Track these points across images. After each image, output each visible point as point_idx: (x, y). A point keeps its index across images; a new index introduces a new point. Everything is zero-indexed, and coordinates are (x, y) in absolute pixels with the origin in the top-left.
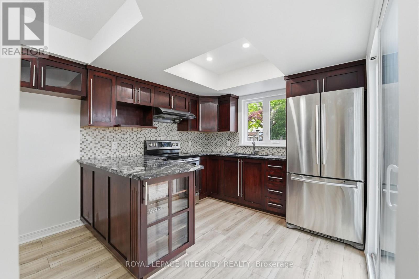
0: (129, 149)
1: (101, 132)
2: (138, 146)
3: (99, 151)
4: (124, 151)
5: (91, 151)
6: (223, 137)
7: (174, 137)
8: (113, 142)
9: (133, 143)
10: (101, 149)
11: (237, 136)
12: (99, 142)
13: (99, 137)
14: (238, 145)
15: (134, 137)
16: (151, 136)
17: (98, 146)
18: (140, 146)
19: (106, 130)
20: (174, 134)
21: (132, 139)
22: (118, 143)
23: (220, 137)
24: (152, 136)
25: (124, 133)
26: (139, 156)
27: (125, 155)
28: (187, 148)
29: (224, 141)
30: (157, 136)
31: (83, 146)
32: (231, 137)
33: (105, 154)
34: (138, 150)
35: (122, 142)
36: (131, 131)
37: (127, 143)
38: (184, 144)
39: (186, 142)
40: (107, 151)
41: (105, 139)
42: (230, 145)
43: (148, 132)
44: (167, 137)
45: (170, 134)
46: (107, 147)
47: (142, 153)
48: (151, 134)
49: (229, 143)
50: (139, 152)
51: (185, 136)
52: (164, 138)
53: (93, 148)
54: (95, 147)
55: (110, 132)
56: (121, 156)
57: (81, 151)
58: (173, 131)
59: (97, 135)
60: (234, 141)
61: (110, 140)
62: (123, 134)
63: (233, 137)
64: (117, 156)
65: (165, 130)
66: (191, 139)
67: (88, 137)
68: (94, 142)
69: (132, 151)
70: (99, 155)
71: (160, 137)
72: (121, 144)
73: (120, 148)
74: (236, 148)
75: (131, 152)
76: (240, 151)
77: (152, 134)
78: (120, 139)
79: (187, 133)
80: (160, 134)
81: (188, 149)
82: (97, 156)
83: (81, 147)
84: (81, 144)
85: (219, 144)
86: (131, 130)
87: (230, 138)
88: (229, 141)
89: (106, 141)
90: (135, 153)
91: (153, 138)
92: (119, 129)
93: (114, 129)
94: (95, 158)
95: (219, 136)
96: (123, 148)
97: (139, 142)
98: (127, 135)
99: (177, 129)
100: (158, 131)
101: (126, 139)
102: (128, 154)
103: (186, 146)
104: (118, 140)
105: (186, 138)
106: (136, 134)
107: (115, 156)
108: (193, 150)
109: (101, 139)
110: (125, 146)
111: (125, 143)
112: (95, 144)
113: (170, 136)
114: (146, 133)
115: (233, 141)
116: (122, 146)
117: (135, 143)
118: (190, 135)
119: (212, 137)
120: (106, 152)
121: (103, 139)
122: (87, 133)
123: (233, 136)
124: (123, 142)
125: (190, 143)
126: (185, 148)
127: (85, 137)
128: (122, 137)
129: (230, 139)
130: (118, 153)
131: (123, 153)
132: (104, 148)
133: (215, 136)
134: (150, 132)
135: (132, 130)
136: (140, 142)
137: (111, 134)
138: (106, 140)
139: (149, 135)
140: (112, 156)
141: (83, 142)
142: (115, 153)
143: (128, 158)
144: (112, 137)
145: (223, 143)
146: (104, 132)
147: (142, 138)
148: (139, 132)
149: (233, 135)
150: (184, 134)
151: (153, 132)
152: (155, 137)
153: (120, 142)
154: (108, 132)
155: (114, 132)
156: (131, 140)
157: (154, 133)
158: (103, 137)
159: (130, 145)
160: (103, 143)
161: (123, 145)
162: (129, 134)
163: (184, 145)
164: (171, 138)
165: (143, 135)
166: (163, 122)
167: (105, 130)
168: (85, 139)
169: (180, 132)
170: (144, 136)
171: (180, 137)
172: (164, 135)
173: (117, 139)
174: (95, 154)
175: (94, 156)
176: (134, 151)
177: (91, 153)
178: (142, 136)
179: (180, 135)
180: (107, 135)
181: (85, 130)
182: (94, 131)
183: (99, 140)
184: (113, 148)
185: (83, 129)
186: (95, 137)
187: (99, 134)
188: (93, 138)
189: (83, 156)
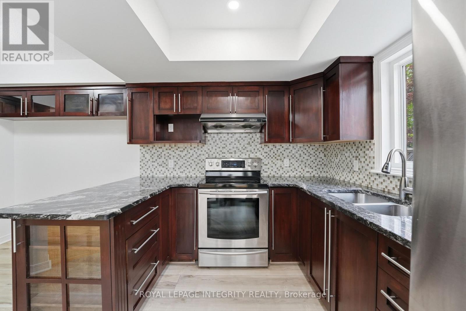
0: (188, 169)
1: (158, 149)
2: (199, 165)
3: (156, 169)
4: (182, 170)
5: (149, 169)
6: (348, 152)
7: (254, 153)
8: (169, 160)
9: (193, 162)
10: (158, 167)
11: (372, 150)
12: (156, 160)
13: (156, 155)
14: (372, 171)
15: (193, 155)
16: (216, 153)
17: (156, 164)
18: (202, 165)
19: (163, 147)
20: (254, 149)
21: (191, 156)
22: (175, 162)
23: (344, 153)
24: (218, 153)
25: (182, 149)
26: (200, 177)
27: (183, 175)
28: (279, 170)
29: (349, 159)
30: (226, 152)
31: (142, 164)
32: (360, 152)
33: (162, 172)
34: (198, 170)
35: (179, 160)
36: (189, 148)
37: (185, 162)
38: (274, 163)
39: (277, 160)
40: (164, 169)
41: (161, 156)
42: (359, 169)
43: (212, 148)
44: (242, 153)
45: (247, 149)
46: (164, 165)
47: (203, 174)
48: (216, 150)
49: (356, 165)
50: (200, 172)
51: (276, 152)
52: (237, 155)
53: (151, 166)
54: (153, 165)
55: (166, 149)
56: (179, 175)
57: (141, 169)
58: (252, 144)
59: (154, 153)
60: (366, 160)
61: (167, 158)
62: (180, 151)
63: (364, 152)
64: (174, 175)
65: (238, 145)
66: (288, 156)
67: (146, 155)
68: (151, 160)
69: (191, 171)
70: (156, 174)
71: (230, 153)
72: (179, 162)
73: (178, 166)
74: (370, 178)
75: (189, 172)
76: (377, 185)
77: (218, 150)
78: (177, 156)
79: (281, 145)
80: (230, 150)
81: (281, 171)
82: (154, 174)
83: (141, 165)
84: (140, 162)
85: (342, 165)
86: (189, 146)
87: (359, 155)
88: (356, 159)
89: (163, 159)
90: (195, 174)
91: (219, 155)
92: (175, 146)
93: (170, 146)
94: (153, 177)
95: (342, 148)
96: (181, 167)
97: (200, 160)
98: (185, 152)
99: (259, 141)
100: (226, 146)
101: (184, 156)
102: (186, 174)
103: (277, 166)
104: (175, 158)
105: (278, 154)
106: (197, 151)
107: (172, 176)
108: (294, 173)
109: (158, 156)
110: (182, 165)
111: (182, 162)
112: (153, 162)
113: (247, 151)
114: (209, 149)
115: (364, 160)
116: (179, 165)
117: (195, 162)
118: (286, 149)
119: (333, 151)
120: (163, 171)
121: (160, 157)
122: (146, 151)
123: (364, 150)
124: (181, 160)
125: (287, 162)
126: (275, 170)
127: (144, 155)
128: (179, 155)
129: (359, 157)
130: (175, 173)
131: (181, 172)
132: (161, 167)
133: (337, 150)
134: (214, 148)
135: (191, 146)
136: (202, 160)
137: (168, 151)
138: (163, 157)
139: (214, 151)
140: (168, 175)
141: (142, 160)
142: (172, 172)
143: (186, 179)
144: (168, 155)
145: (348, 163)
146: (161, 150)
147: (203, 155)
148: (200, 147)
149: (365, 147)
150: (274, 149)
151: (219, 148)
152: (223, 153)
153: (177, 160)
154: (165, 150)
155: (170, 149)
156: (189, 158)
157: (221, 149)
158: (160, 155)
159: (189, 163)
160: (160, 161)
161: (180, 163)
162: (187, 151)
163: (274, 165)
164: (249, 155)
165: (205, 151)
166: (235, 133)
167: (161, 148)
168: (144, 157)
169: (265, 146)
170: (207, 153)
171: (265, 153)
172: (237, 151)
173: (174, 156)
174: (153, 172)
175: (151, 174)
176: (193, 170)
177: (149, 172)
178: (203, 152)
179: (266, 149)
180: (163, 153)
181: (144, 148)
182: (151, 149)
183: (156, 158)
184: (170, 166)
185: (142, 148)
186: (153, 155)
187: (156, 151)
188: (151, 156)
189: (142, 174)
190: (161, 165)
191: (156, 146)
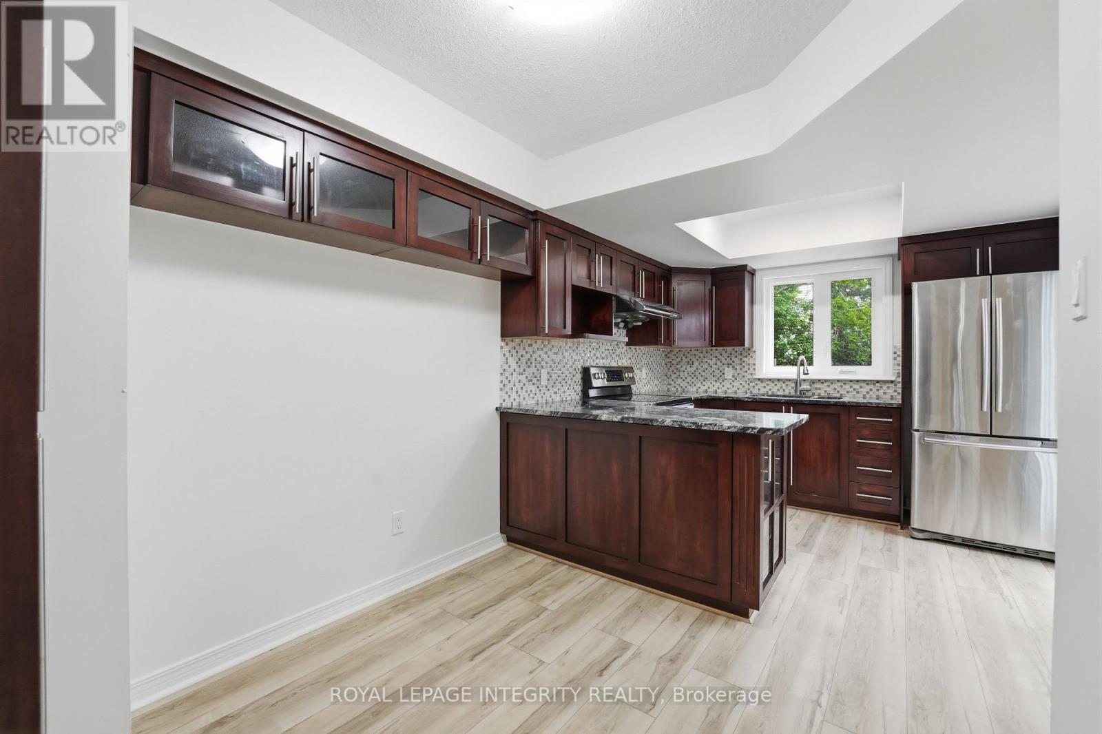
0: (563, 386)
1: (528, 349)
2: (574, 379)
3: (524, 389)
4: (556, 389)
5: (515, 390)
6: (714, 359)
7: (622, 358)
8: (542, 371)
9: (568, 373)
10: (527, 384)
11: (751, 357)
12: (524, 370)
13: (524, 360)
14: (755, 377)
15: (568, 360)
16: (590, 357)
17: (524, 378)
18: (577, 379)
20: (622, 353)
21: (566, 363)
22: (549, 373)
23: (706, 359)
24: (592, 358)
25: (557, 350)
26: (576, 400)
27: (558, 399)
28: (639, 384)
29: (715, 367)
30: (599, 356)
31: (503, 378)
32: (733, 359)
33: (531, 395)
34: (574, 388)
35: (553, 370)
36: (565, 347)
37: (560, 373)
39: (638, 369)
40: (534, 389)
42: (733, 376)
43: (587, 349)
44: (612, 358)
45: (617, 353)
46: (534, 380)
47: (579, 394)
48: (590, 352)
49: (729, 373)
50: (575, 391)
51: (637, 357)
52: (608, 361)
53: (517, 383)
54: (519, 381)
56: (553, 399)
57: (501, 389)
58: (620, 345)
59: (522, 356)
60: (744, 366)
61: (538, 366)
62: (555, 353)
63: (741, 359)
64: (547, 400)
65: (609, 345)
66: (645, 364)
67: (510, 360)
68: (517, 370)
69: (566, 389)
70: (524, 399)
71: (602, 358)
72: (553, 374)
73: (551, 382)
74: (749, 384)
75: (564, 392)
76: (759, 389)
77: (592, 353)
78: (551, 363)
79: (640, 349)
80: (602, 352)
82: (521, 399)
83: (501, 382)
84: (502, 374)
85: (703, 374)
86: (565, 344)
87: (733, 362)
88: (728, 367)
89: (533, 368)
90: (570, 395)
91: (593, 361)
92: (549, 343)
93: (543, 342)
94: (519, 404)
95: (702, 355)
96: (555, 383)
97: (575, 369)
98: (560, 356)
100: (599, 346)
101: (559, 363)
102: (561, 396)
103: (638, 378)
104: (548, 366)
105: (638, 362)
106: (572, 353)
107: (544, 400)
108: (648, 388)
109: (526, 363)
110: (557, 380)
111: (557, 373)
112: (520, 374)
113: (616, 356)
114: (584, 351)
115: (740, 366)
116: (553, 380)
117: (570, 373)
118: (643, 354)
119: (684, 358)
120: (533, 392)
121: (529, 363)
122: (509, 352)
123: (740, 357)
124: (555, 369)
126: (636, 383)
127: (507, 359)
128: (553, 360)
129: (733, 364)
130: (548, 395)
131: (555, 393)
132: (531, 384)
133: (692, 358)
134: (589, 349)
136: (577, 370)
137: (540, 353)
138: (533, 365)
139: (588, 354)
140: (540, 401)
141: (504, 371)
142: (545, 394)
144: (540, 359)
145: (714, 371)
146: (530, 350)
147: (579, 361)
148: (575, 347)
149: (741, 354)
150: (635, 353)
151: (593, 349)
152: (596, 358)
153: (550, 370)
154: (536, 349)
155: (542, 349)
156: (564, 366)
157: (595, 351)
158: (529, 360)
159: (564, 376)
160: (529, 372)
161: (554, 376)
162: (563, 354)
164: (618, 361)
165: (580, 354)
167: (531, 345)
168: (507, 363)
169: (630, 348)
170: (582, 358)
171: (629, 359)
172: (608, 355)
173: (547, 363)
174: (519, 396)
175: (517, 400)
177: (514, 395)
178: (579, 357)
179: (632, 354)
180: (535, 356)
181: (507, 344)
182: (517, 348)
183: (524, 366)
184: (542, 383)
185: (503, 344)
186: (519, 360)
187: (524, 352)
188: (517, 363)
189: (504, 401)
190: (531, 381)
191: (524, 341)
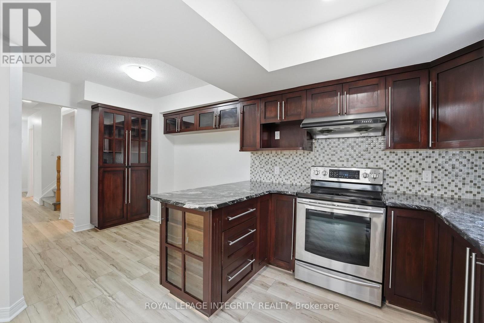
0: (293, 176)
1: (266, 156)
2: (304, 173)
3: (264, 175)
4: (287, 178)
5: (258, 175)
7: (375, 161)
8: (276, 167)
9: (298, 169)
10: (265, 173)
12: (264, 166)
13: (264, 162)
15: (298, 162)
16: (324, 161)
17: (263, 170)
18: (307, 173)
19: (270, 154)
20: (375, 157)
21: (296, 164)
22: (281, 168)
24: (326, 161)
25: (287, 156)
26: (305, 186)
27: (288, 183)
28: (414, 186)
30: (336, 159)
33: (268, 178)
34: (303, 179)
35: (284, 167)
36: (295, 155)
37: (291, 169)
38: (405, 176)
39: (411, 171)
40: (270, 175)
41: (268, 163)
43: (320, 155)
44: (357, 161)
45: (364, 157)
46: (270, 171)
47: (309, 183)
48: (324, 157)
50: (305, 181)
51: (408, 161)
52: (350, 164)
53: (259, 172)
54: (261, 171)
55: (273, 156)
56: (284, 182)
57: (251, 174)
58: (372, 151)
59: (262, 160)
61: (273, 165)
62: (286, 158)
64: (279, 182)
65: (351, 152)
66: (430, 167)
67: (256, 162)
68: (260, 166)
69: (296, 178)
70: (264, 179)
71: (341, 161)
72: (284, 169)
73: (283, 173)
75: (294, 180)
77: (326, 157)
78: (283, 163)
79: (417, 152)
80: (341, 157)
81: (417, 188)
82: (262, 179)
83: (251, 170)
84: (251, 167)
86: (295, 153)
89: (269, 166)
90: (300, 182)
91: (328, 163)
92: (281, 153)
93: (276, 153)
94: (261, 182)
96: (286, 174)
97: (306, 168)
98: (291, 159)
99: (382, 146)
100: (337, 153)
101: (289, 164)
102: (291, 181)
103: (411, 180)
104: (281, 165)
105: (411, 164)
106: (302, 158)
107: (277, 182)
109: (265, 163)
110: (288, 172)
111: (288, 169)
112: (261, 168)
113: (364, 159)
114: (315, 157)
116: (284, 172)
117: (300, 169)
118: (427, 157)
120: (270, 177)
121: (267, 163)
122: (255, 158)
124: (286, 167)
125: (427, 176)
126: (407, 185)
127: (254, 161)
128: (284, 162)
130: (280, 180)
131: (286, 179)
132: (268, 173)
134: (322, 155)
135: (297, 153)
136: (307, 168)
137: (274, 158)
138: (270, 164)
139: (321, 158)
140: (274, 182)
141: (252, 166)
142: (277, 179)
143: (291, 187)
144: (275, 161)
146: (268, 157)
147: (309, 162)
148: (306, 154)
150: (405, 157)
151: (328, 155)
152: (332, 161)
153: (282, 167)
154: (271, 157)
155: (276, 156)
156: (295, 166)
157: (330, 156)
158: (267, 161)
159: (294, 171)
160: (267, 167)
161: (285, 171)
162: (293, 158)
163: (404, 179)
164: (367, 164)
165: (311, 158)
166: (348, 138)
167: (268, 155)
168: (254, 163)
169: (391, 152)
170: (313, 160)
171: (391, 162)
172: (350, 159)
173: (279, 163)
174: (261, 178)
175: (259, 179)
176: (298, 178)
177: (257, 177)
178: (309, 160)
179: (393, 157)
180: (270, 160)
181: (254, 155)
182: (260, 156)
184: (276, 173)
185: (252, 155)
186: (261, 161)
187: (264, 158)
188: (259, 163)
189: (252, 178)
190: (268, 171)
191: (264, 153)
